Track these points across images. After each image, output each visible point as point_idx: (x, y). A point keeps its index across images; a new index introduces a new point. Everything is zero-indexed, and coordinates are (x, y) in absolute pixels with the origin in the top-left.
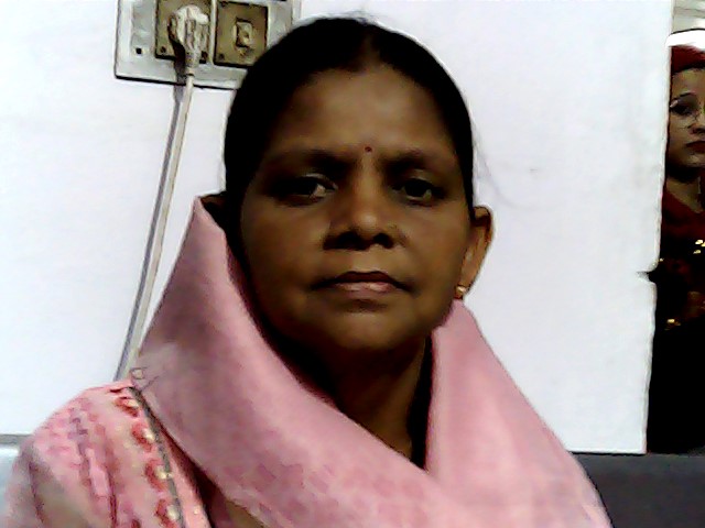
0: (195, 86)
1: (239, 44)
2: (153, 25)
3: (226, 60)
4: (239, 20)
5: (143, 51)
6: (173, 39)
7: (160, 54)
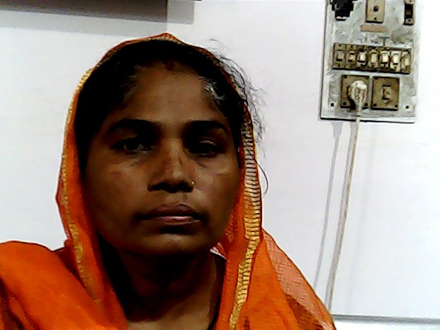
0: (361, 121)
1: (384, 98)
3: (377, 107)
4: (384, 86)
5: (335, 105)
6: (349, 98)
7: (343, 106)
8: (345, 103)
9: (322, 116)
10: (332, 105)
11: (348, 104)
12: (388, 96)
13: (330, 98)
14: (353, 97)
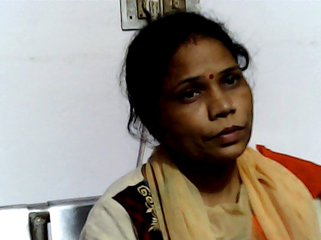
2: (136, 5)
5: (133, 17)
6: (145, 10)
7: (140, 17)
8: (141, 15)
9: (123, 28)
10: (131, 18)
11: (144, 15)
12: (176, 6)
13: (128, 11)
14: (148, 9)
